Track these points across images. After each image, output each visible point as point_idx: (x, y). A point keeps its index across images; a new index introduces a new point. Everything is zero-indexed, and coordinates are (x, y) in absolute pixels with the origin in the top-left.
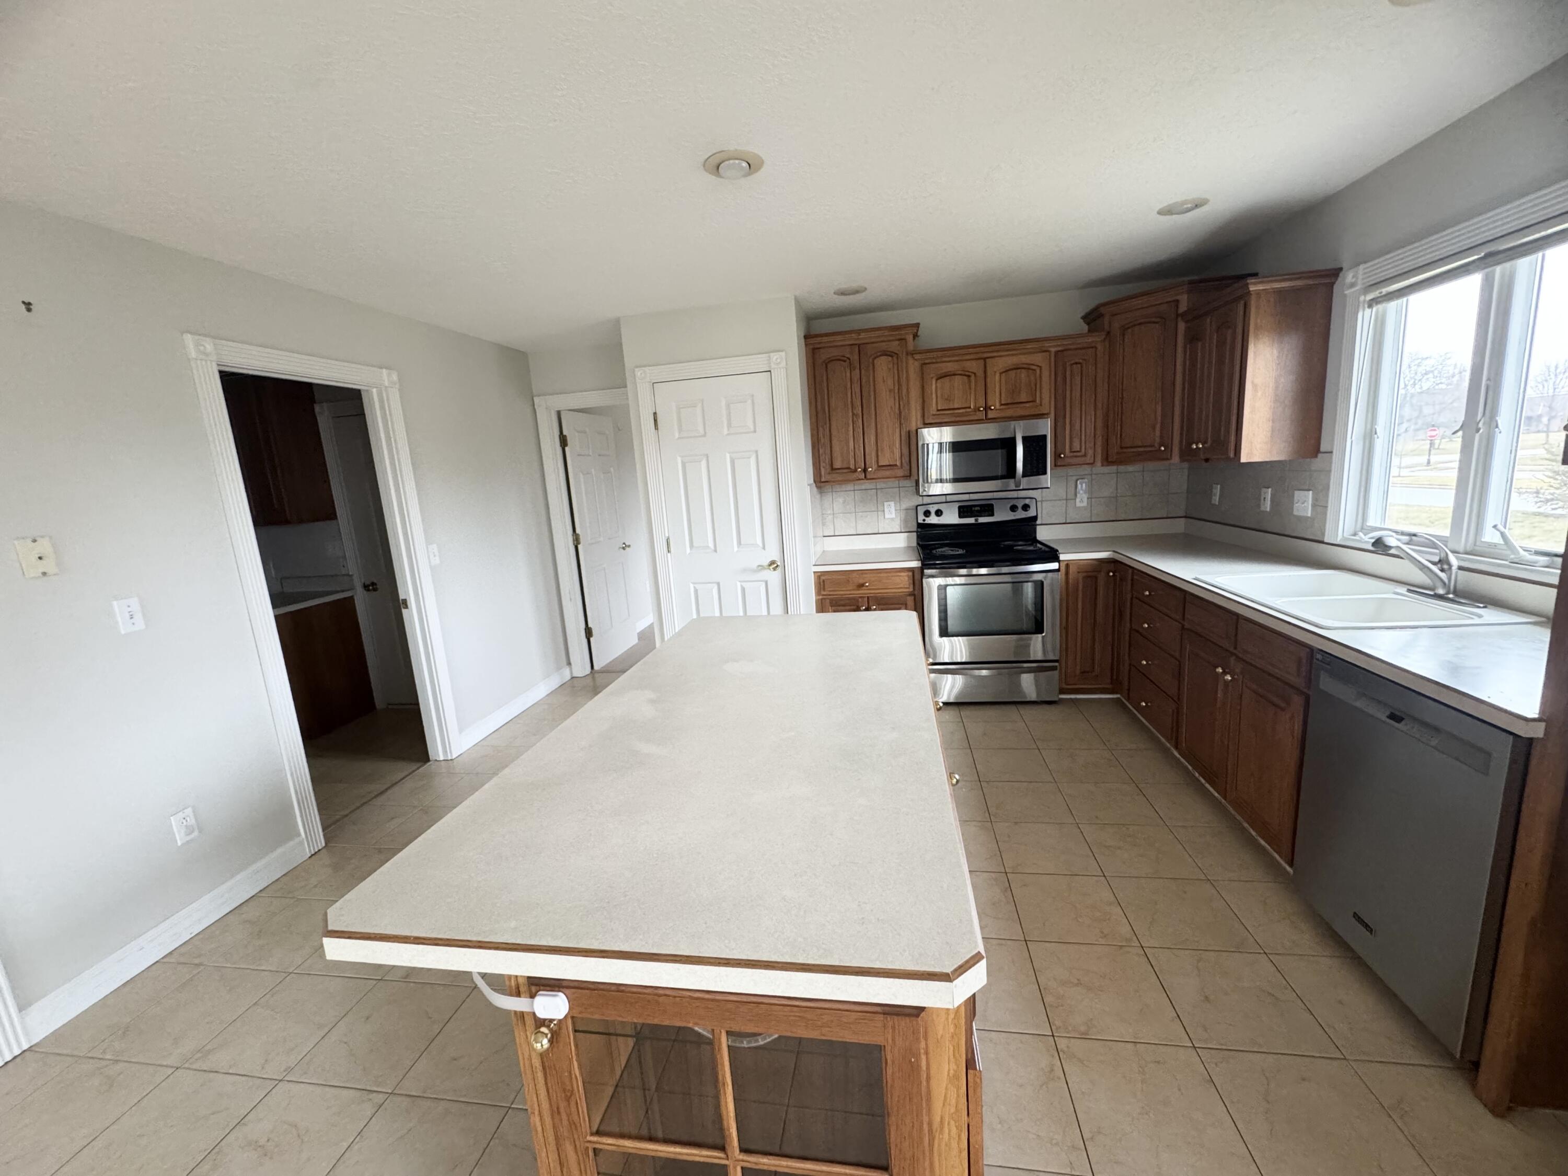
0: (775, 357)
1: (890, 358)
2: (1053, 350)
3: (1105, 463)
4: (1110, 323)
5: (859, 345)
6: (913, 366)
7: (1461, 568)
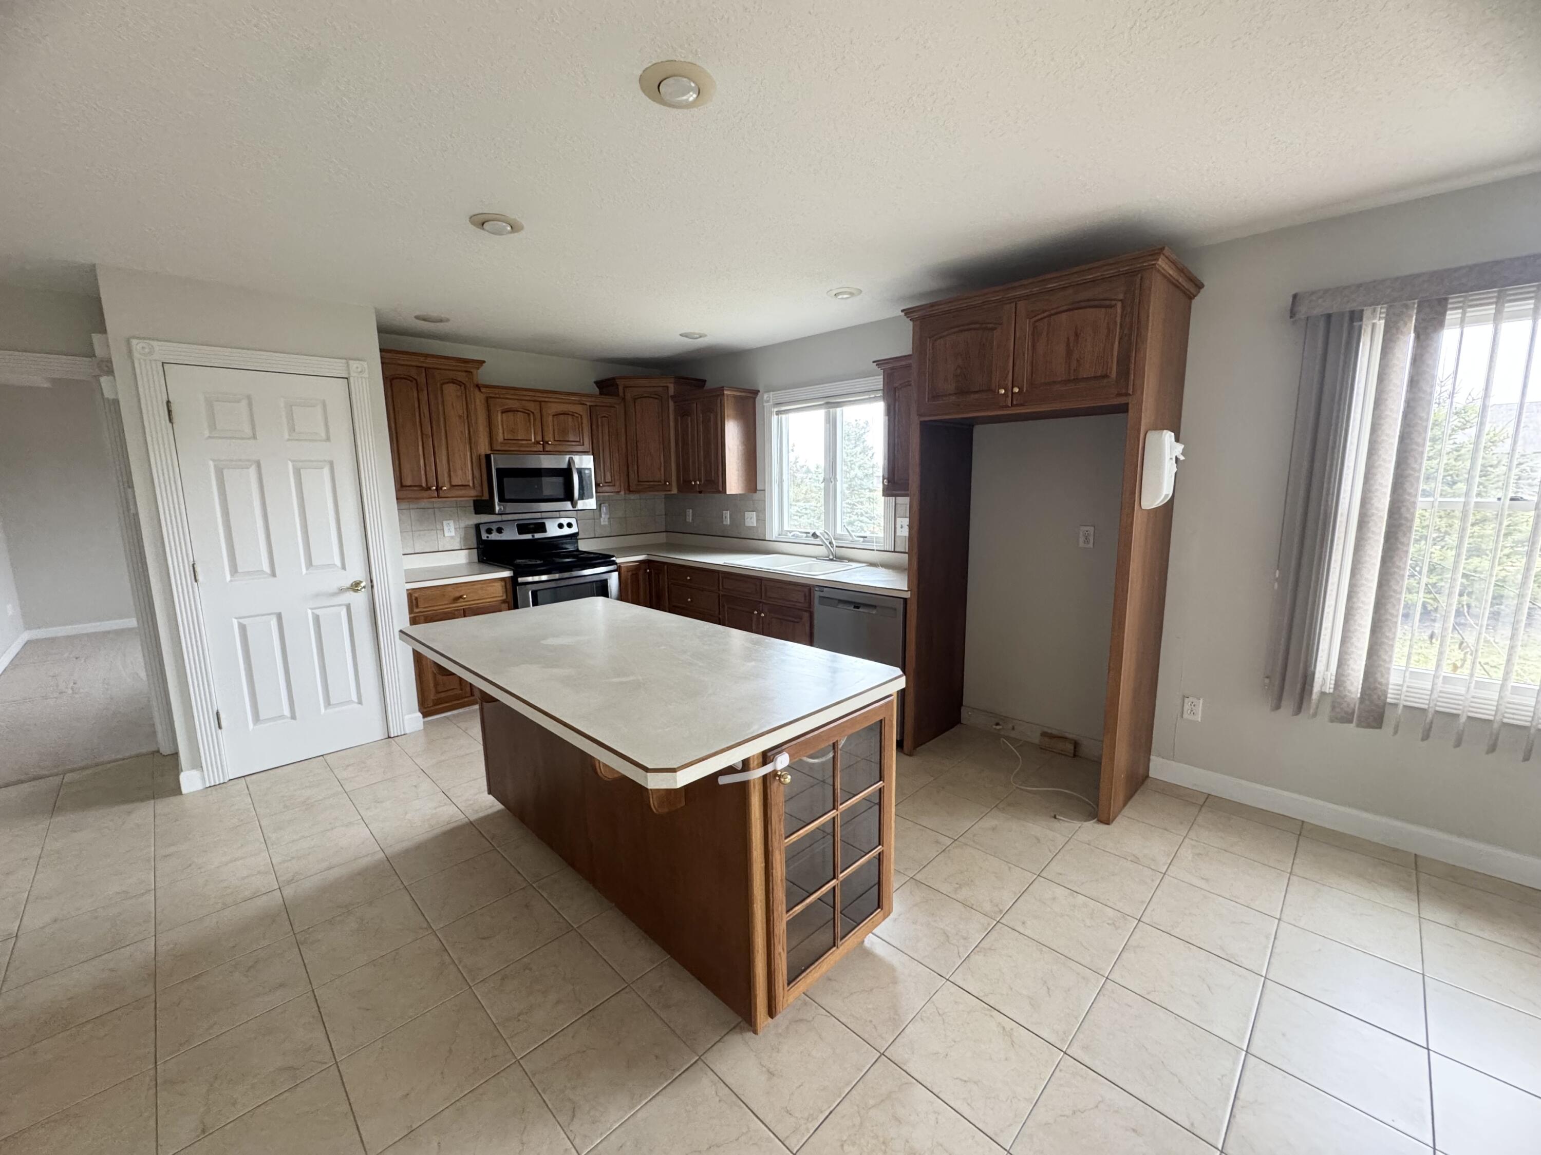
0: (354, 365)
1: (459, 387)
2: (588, 404)
3: (627, 492)
4: (624, 393)
5: (426, 368)
6: (479, 399)
7: (837, 547)
